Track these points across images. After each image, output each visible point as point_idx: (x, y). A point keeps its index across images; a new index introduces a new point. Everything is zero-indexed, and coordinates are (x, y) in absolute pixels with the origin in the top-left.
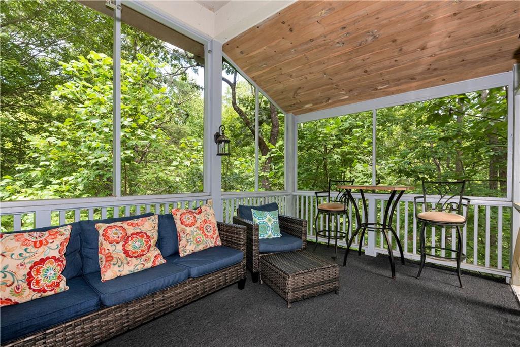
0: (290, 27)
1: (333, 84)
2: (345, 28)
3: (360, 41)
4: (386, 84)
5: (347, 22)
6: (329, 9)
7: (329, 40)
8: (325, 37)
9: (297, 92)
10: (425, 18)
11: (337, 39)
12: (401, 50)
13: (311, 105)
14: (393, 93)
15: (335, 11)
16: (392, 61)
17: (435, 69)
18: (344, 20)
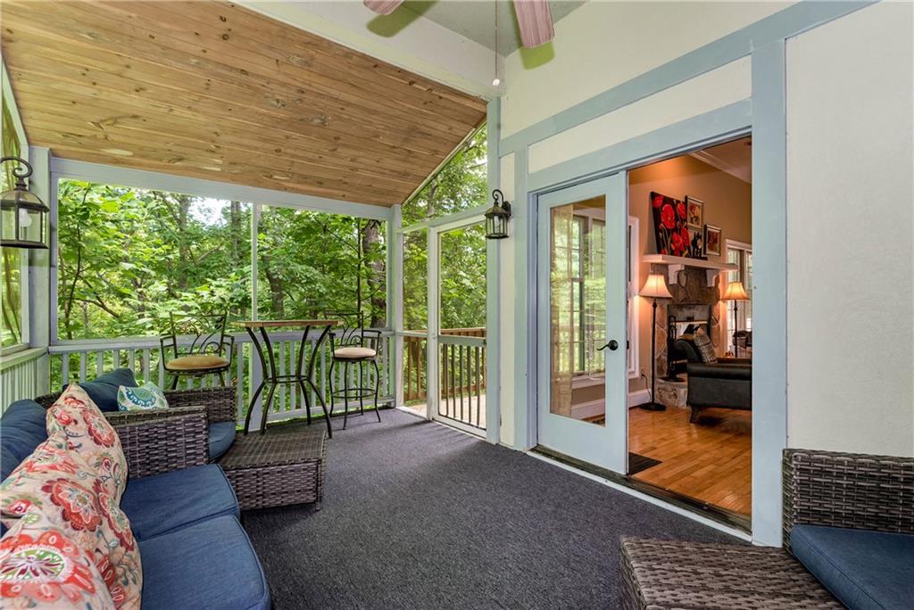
0: (229, 33)
1: (213, 141)
2: (303, 92)
3: (304, 117)
4: (288, 176)
5: (311, 89)
6: (306, 62)
7: (269, 90)
8: (268, 83)
9: (119, 120)
10: (375, 137)
11: (282, 96)
12: (335, 150)
13: (131, 154)
14: (285, 189)
15: (311, 69)
16: (317, 156)
17: (346, 183)
18: (310, 85)
